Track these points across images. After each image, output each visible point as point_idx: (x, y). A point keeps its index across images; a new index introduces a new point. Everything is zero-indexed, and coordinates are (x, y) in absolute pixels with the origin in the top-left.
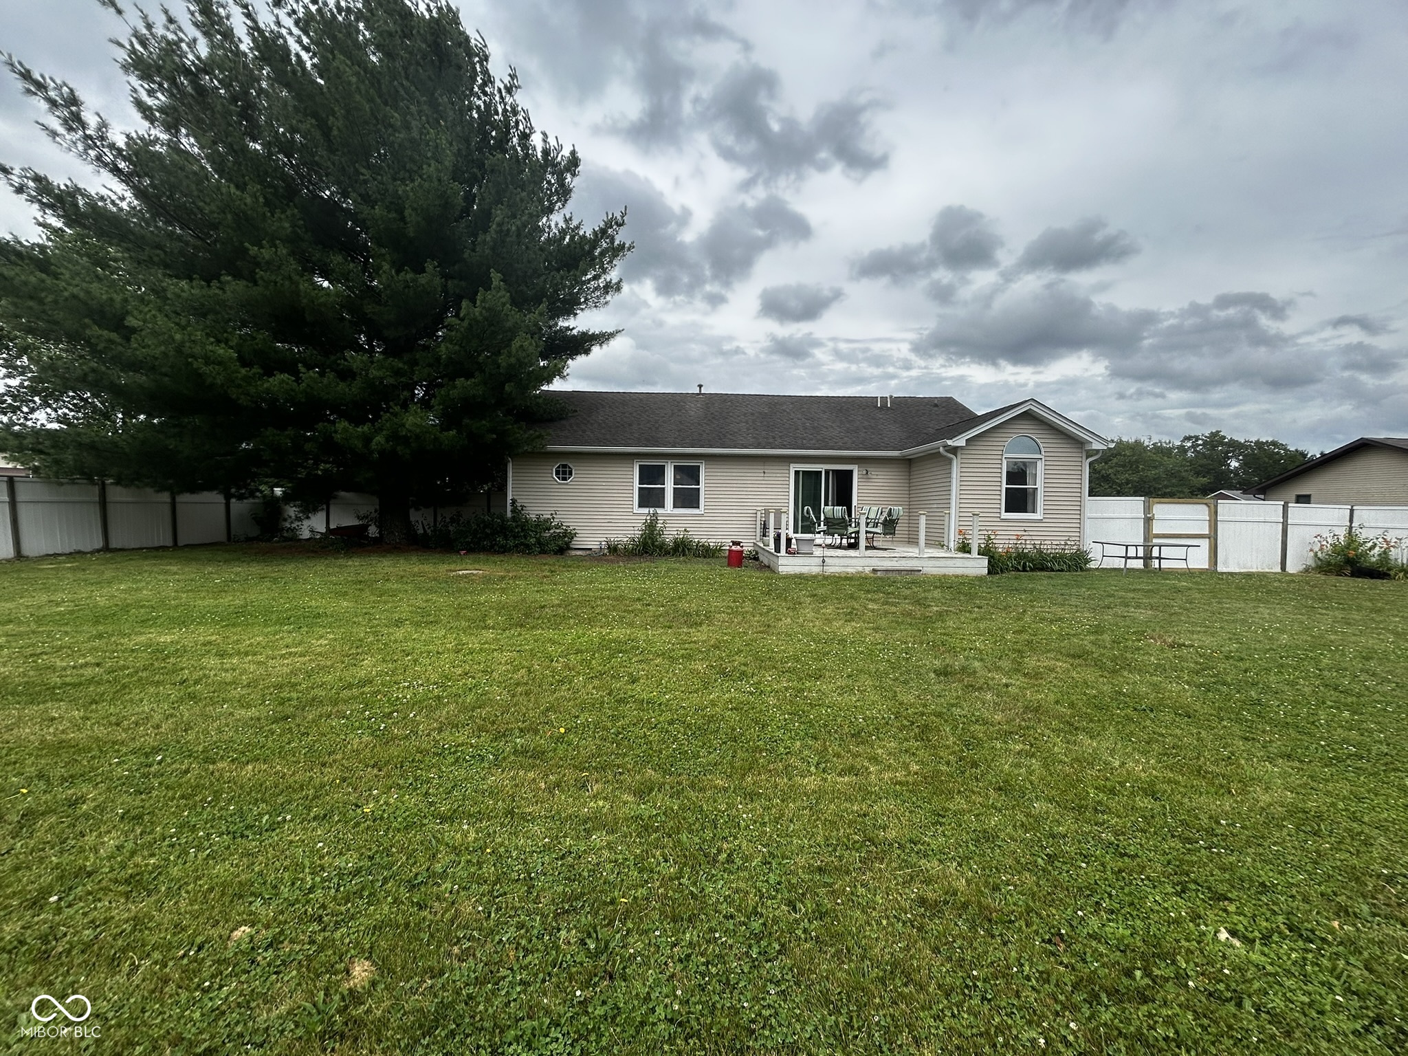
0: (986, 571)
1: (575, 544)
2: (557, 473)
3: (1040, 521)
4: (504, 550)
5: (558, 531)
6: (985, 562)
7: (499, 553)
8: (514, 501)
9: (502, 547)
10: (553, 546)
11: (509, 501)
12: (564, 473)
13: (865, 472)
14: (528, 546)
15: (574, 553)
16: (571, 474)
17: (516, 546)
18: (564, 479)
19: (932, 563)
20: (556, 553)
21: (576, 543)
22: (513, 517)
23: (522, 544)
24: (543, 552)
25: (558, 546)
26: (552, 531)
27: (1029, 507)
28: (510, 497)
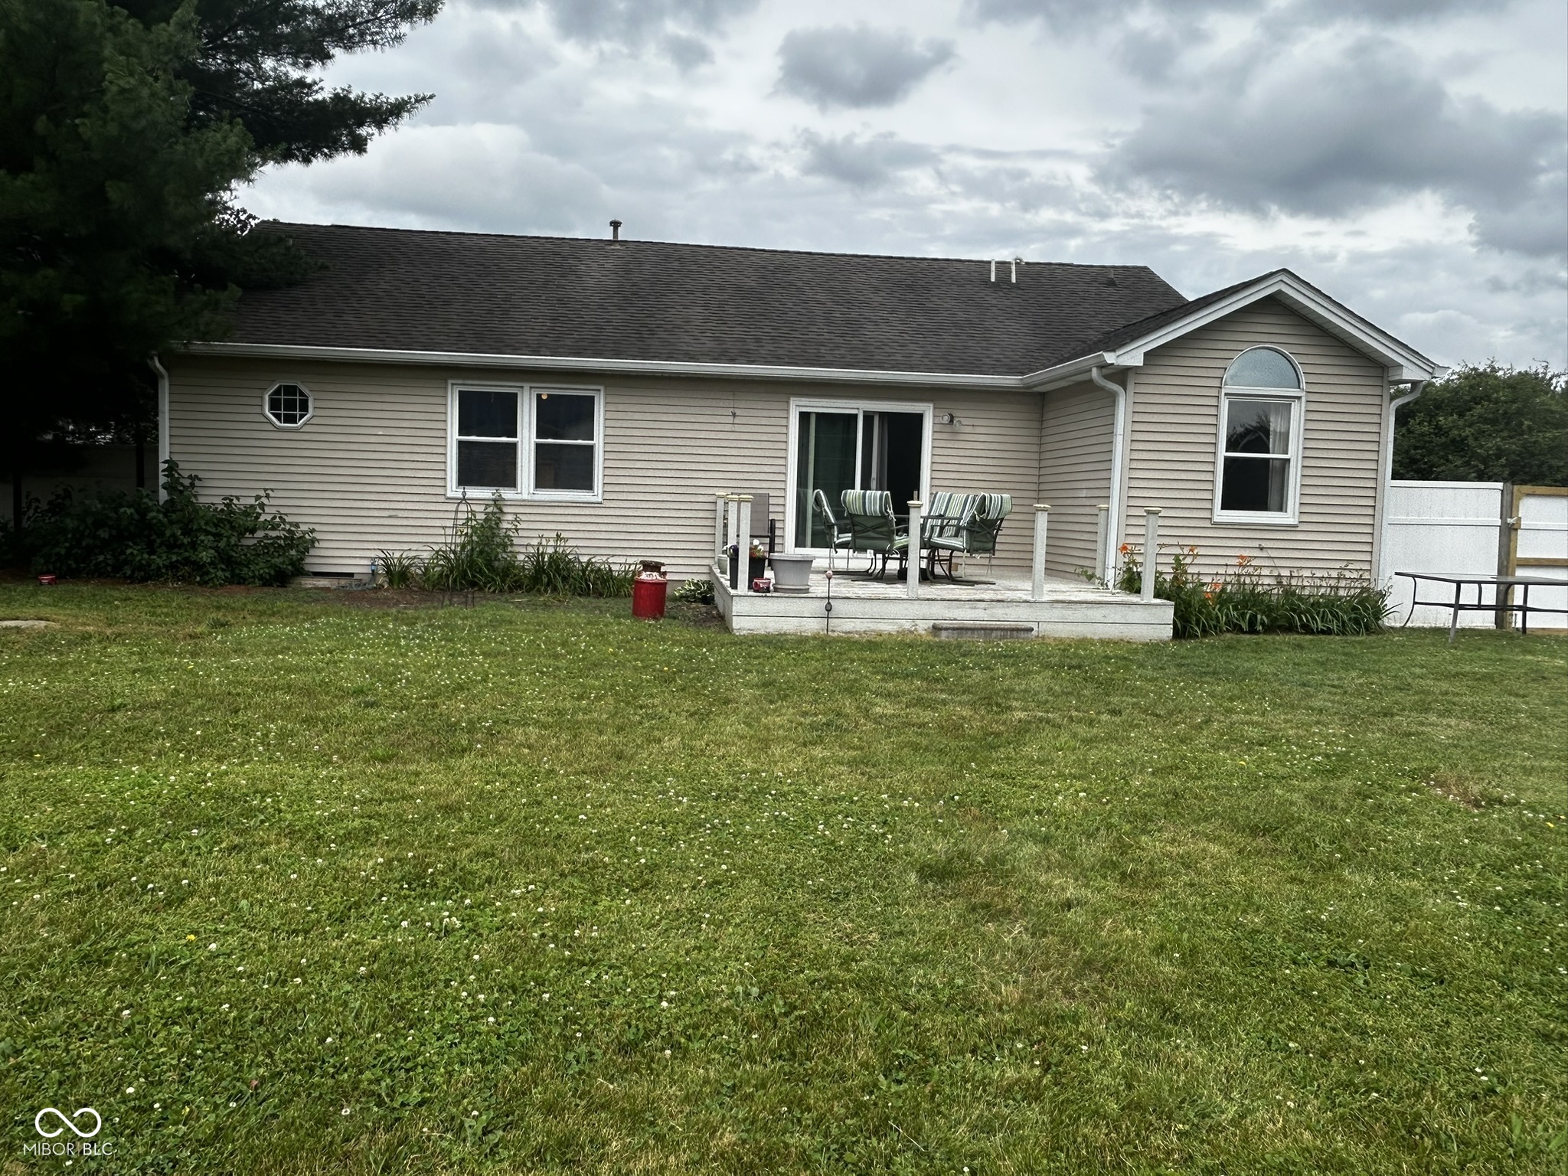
0: (1168, 632)
1: (313, 563)
2: (274, 405)
3: (1292, 528)
4: (144, 576)
5: (273, 534)
6: (1167, 612)
7: (131, 580)
8: (172, 466)
9: (141, 567)
10: (261, 568)
11: (162, 466)
12: (290, 405)
13: (946, 419)
14: (199, 567)
15: (309, 583)
16: (304, 408)
17: (173, 566)
18: (290, 419)
19: (1057, 613)
20: (266, 582)
21: (317, 560)
22: (170, 502)
23: (187, 561)
24: (237, 579)
25: (274, 566)
26: (260, 534)
27: (1273, 498)
28: (164, 454)
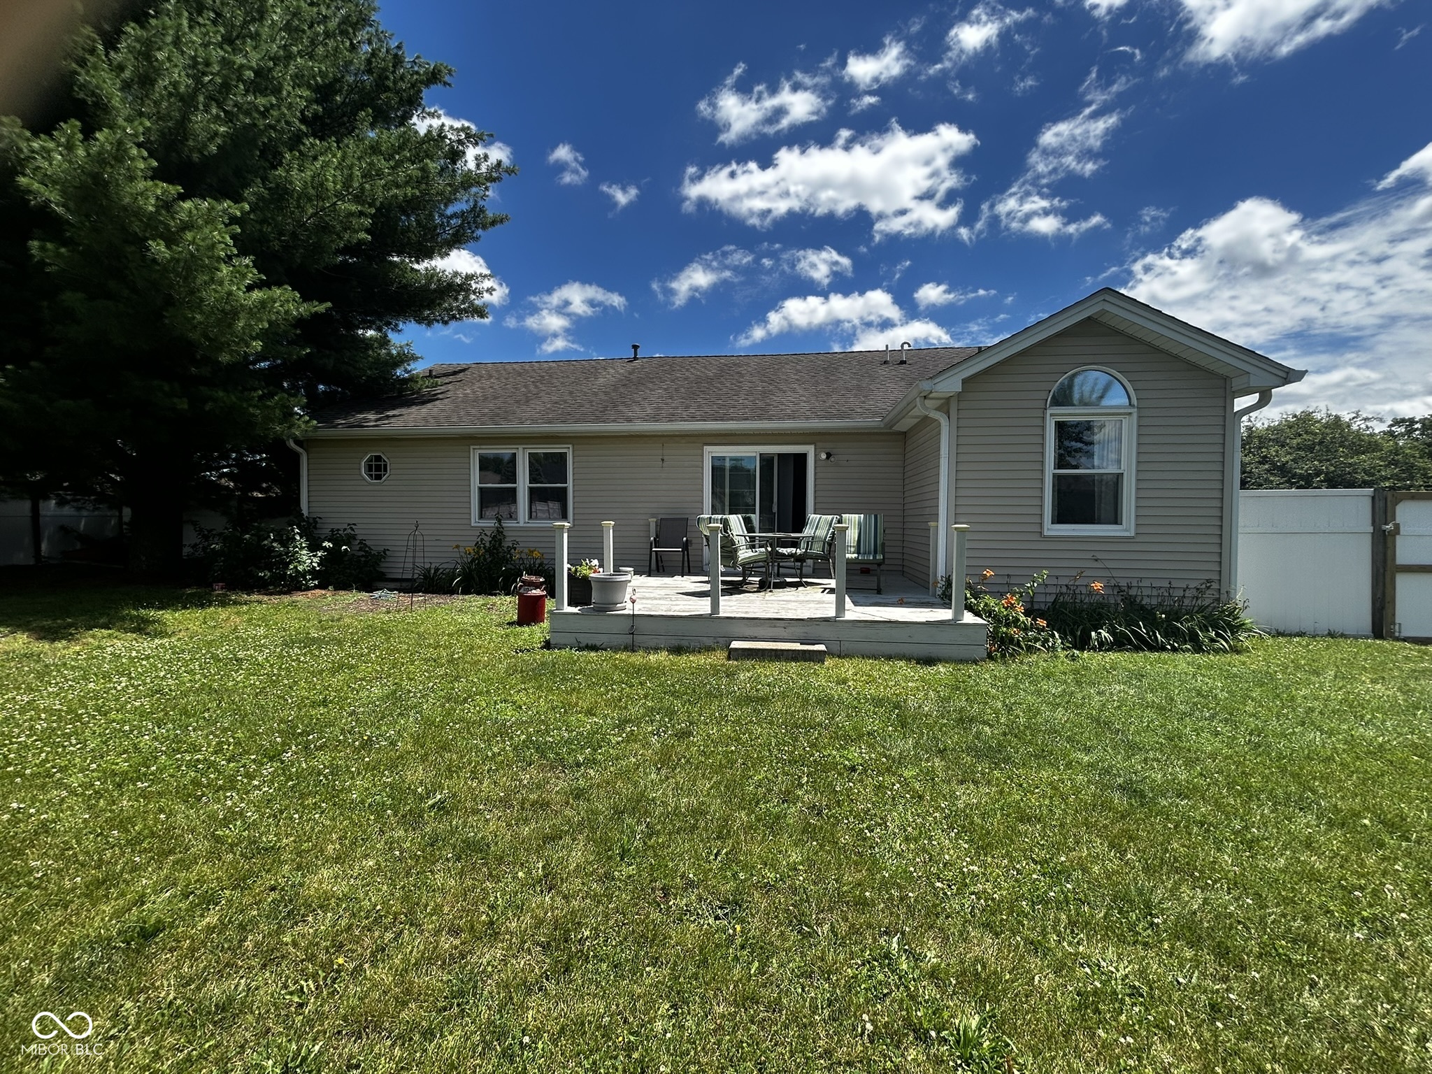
0: (981, 653)
2: (369, 468)
3: (1128, 539)
6: (979, 633)
12: (378, 468)
13: (824, 456)
16: (385, 470)
18: (379, 477)
19: (861, 633)
27: (1105, 512)
